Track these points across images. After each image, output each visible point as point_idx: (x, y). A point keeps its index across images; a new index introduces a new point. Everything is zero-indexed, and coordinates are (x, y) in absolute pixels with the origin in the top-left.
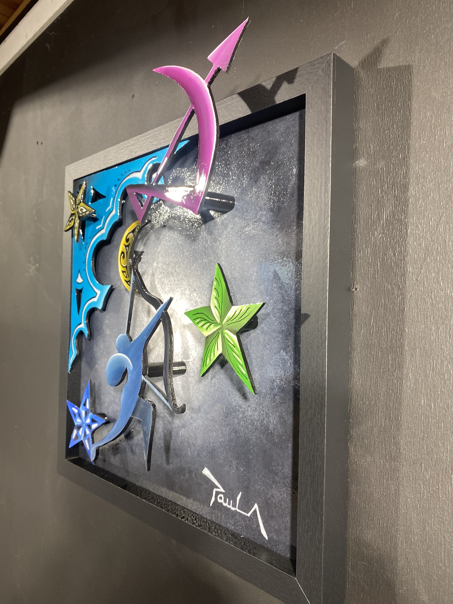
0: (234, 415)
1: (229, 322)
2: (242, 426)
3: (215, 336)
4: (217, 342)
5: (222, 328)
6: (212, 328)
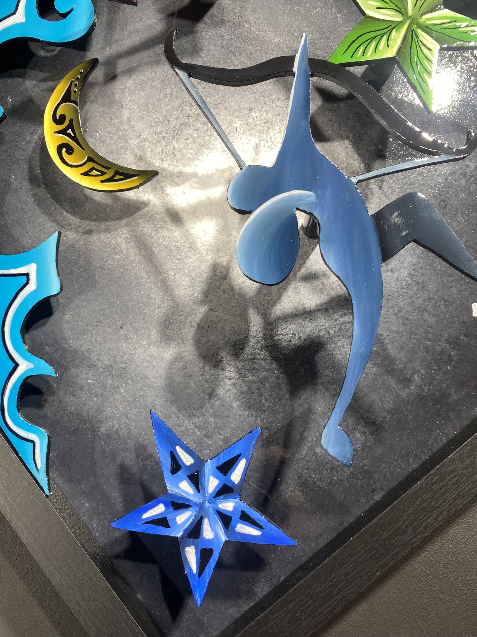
1: (419, 3)
3: (411, 40)
4: (420, 44)
5: (414, 21)
6: (397, 36)
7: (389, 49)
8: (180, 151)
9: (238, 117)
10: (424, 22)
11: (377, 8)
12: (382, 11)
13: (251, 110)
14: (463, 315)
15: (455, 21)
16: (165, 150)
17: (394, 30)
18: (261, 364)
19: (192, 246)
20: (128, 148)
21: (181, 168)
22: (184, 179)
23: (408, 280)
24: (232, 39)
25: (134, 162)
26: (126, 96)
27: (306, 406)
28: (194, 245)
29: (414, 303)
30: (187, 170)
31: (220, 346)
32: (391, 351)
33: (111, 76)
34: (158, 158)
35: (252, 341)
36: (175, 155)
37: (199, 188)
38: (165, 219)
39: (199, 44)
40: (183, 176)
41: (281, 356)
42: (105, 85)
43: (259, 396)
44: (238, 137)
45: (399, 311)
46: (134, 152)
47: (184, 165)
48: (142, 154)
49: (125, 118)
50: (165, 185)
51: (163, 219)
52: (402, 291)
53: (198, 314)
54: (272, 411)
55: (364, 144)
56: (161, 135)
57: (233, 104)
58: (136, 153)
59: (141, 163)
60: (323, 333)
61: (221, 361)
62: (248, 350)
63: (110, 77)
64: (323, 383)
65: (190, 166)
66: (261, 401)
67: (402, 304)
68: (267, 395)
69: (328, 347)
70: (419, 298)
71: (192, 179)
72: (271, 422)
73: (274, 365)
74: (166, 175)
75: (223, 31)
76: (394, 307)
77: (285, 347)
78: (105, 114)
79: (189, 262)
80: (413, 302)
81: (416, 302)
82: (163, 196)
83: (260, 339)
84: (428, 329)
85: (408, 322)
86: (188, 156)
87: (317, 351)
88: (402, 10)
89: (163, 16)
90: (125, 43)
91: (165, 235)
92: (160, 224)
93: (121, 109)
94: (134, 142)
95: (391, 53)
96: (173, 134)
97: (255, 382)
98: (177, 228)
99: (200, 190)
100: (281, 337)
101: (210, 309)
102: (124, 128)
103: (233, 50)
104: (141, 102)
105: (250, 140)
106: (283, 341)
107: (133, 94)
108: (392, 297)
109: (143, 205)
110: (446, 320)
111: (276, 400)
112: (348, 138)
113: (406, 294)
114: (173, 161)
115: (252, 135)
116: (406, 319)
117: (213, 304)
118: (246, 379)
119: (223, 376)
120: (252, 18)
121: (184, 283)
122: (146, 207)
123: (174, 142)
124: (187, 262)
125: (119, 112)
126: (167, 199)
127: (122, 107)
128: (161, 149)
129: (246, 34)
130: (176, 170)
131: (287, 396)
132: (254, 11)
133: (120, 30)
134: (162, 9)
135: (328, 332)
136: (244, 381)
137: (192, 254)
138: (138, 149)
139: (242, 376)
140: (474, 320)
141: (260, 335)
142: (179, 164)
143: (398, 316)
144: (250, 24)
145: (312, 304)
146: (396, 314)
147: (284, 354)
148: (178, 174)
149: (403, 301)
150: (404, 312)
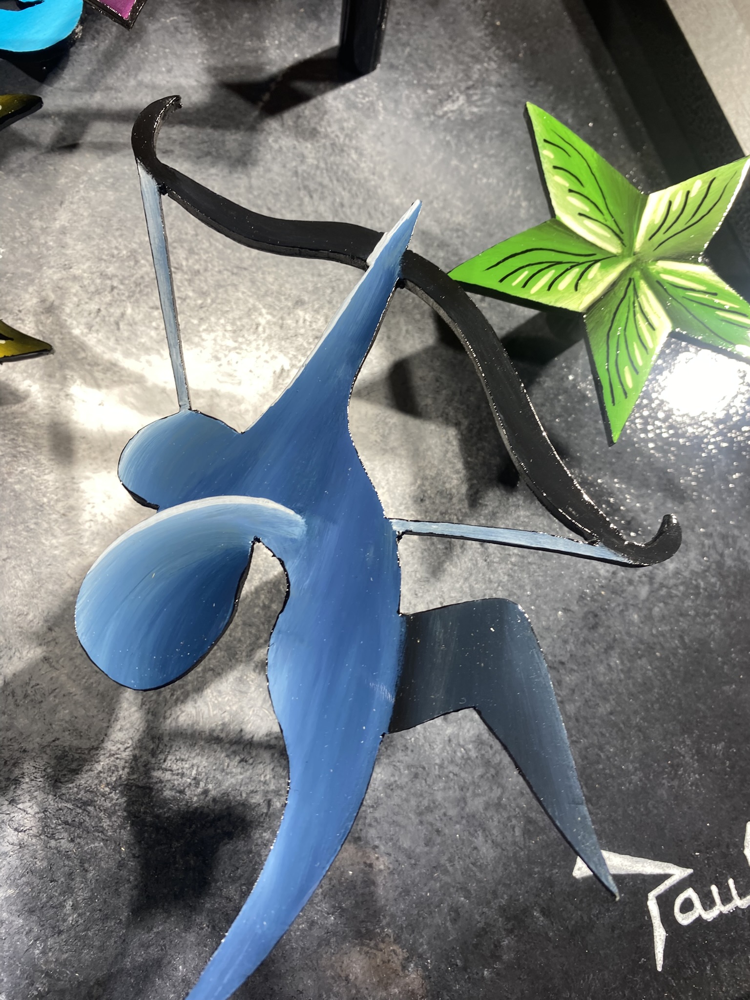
0: (619, 605)
1: (660, 237)
2: (663, 617)
3: (622, 295)
4: (637, 309)
5: (639, 264)
6: (599, 277)
7: (577, 295)
8: (132, 324)
9: (270, 307)
10: (659, 273)
11: (580, 214)
12: (587, 222)
13: (299, 303)
14: (553, 866)
15: (715, 294)
16: (103, 312)
17: (598, 265)
18: (100, 820)
19: (70, 515)
20: (37, 281)
21: (117, 356)
22: (116, 379)
23: (470, 750)
24: (317, 167)
25: (35, 311)
26: (78, 187)
27: (154, 952)
28: (74, 513)
29: (466, 803)
30: (129, 364)
31: (29, 746)
32: (380, 891)
33: (70, 141)
34: (83, 320)
35: (103, 763)
36: (118, 329)
37: (136, 408)
38: (40, 441)
39: (254, 153)
40: (115, 373)
41: (149, 819)
42: (48, 152)
43: (63, 893)
44: (254, 344)
45: (429, 809)
46: (44, 294)
47: (127, 354)
48: (57, 303)
49: (57, 225)
50: (72, 376)
51: (38, 438)
52: (451, 768)
53: (15, 659)
54: (76, 937)
55: (483, 449)
56: (108, 282)
57: (270, 279)
58: (47, 295)
59: (47, 318)
60: (257, 799)
61: (17, 782)
62: (85, 779)
63: (65, 144)
64: (212, 911)
65: (138, 359)
66: (62, 906)
67: (439, 796)
68: (82, 895)
69: (256, 834)
70: (479, 795)
71: (131, 386)
72: (64, 964)
73: (125, 835)
74: (83, 358)
75: (307, 148)
76: (421, 795)
77: (166, 802)
78: (22, 203)
79: (47, 543)
80: (464, 800)
81: (469, 801)
82: (58, 396)
83: (122, 763)
84: (474, 869)
85: (439, 840)
86: (143, 340)
87: (230, 836)
88: (625, 237)
89: (213, 81)
90: (121, 98)
91: (26, 472)
92: (25, 447)
93: (57, 206)
94: (52, 274)
95: (577, 303)
96: (133, 288)
97: (68, 858)
98: (55, 467)
99: (135, 412)
100: (168, 776)
101: (46, 659)
102: (46, 242)
103: (312, 186)
104: (100, 209)
105: (274, 357)
106: (169, 785)
107: (95, 189)
108: (425, 773)
109: (11, 397)
110: (516, 862)
111: (97, 915)
112: (457, 425)
113: (456, 778)
114: (108, 338)
115: (281, 349)
116: (438, 831)
117: (57, 651)
118: (53, 843)
119: (6, 817)
120: (368, 148)
121: (18, 583)
122: (15, 404)
123: (129, 304)
124: (44, 541)
125: (51, 210)
126: (63, 403)
127: (62, 203)
128: (97, 307)
129: (346, 168)
130: (107, 356)
131: (124, 915)
132: (378, 137)
133: (123, 73)
134: (215, 69)
135: (269, 803)
136: (46, 846)
137: (63, 531)
138: (54, 291)
139: (46, 832)
140: (572, 885)
141: (126, 755)
142: (119, 347)
143: (424, 818)
144: (361, 155)
145: (259, 727)
146: (420, 814)
147: (158, 817)
148: (108, 365)
149: (444, 789)
150: (438, 814)
